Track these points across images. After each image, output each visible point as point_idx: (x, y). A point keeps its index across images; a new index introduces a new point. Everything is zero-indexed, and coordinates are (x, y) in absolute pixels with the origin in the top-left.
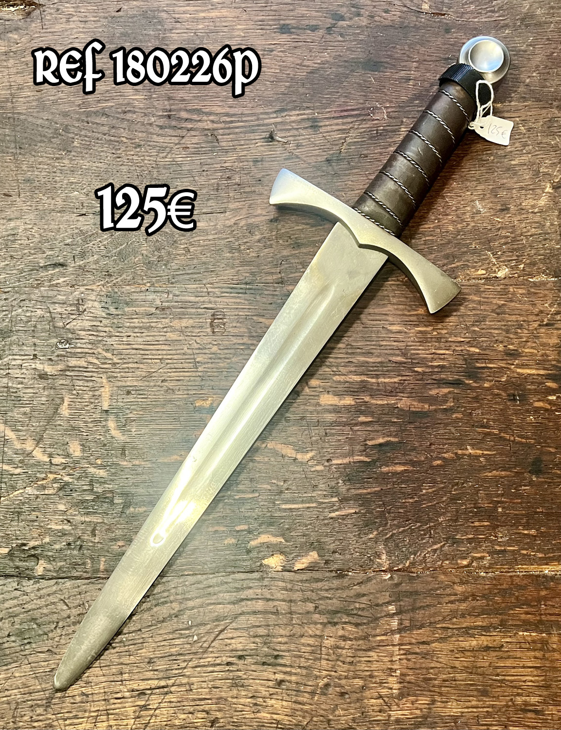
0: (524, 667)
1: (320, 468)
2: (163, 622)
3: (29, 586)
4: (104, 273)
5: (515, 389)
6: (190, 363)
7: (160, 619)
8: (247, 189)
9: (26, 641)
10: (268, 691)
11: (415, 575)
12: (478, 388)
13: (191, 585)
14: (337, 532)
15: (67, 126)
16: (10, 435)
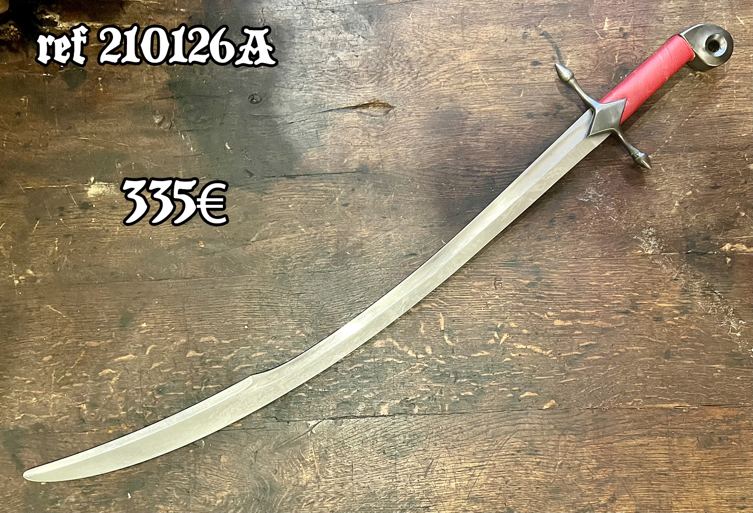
0: (659, 454)
3: (411, 418)
5: (657, 315)
9: (412, 445)
10: (533, 467)
12: (638, 314)
14: (565, 390)
16: (396, 344)
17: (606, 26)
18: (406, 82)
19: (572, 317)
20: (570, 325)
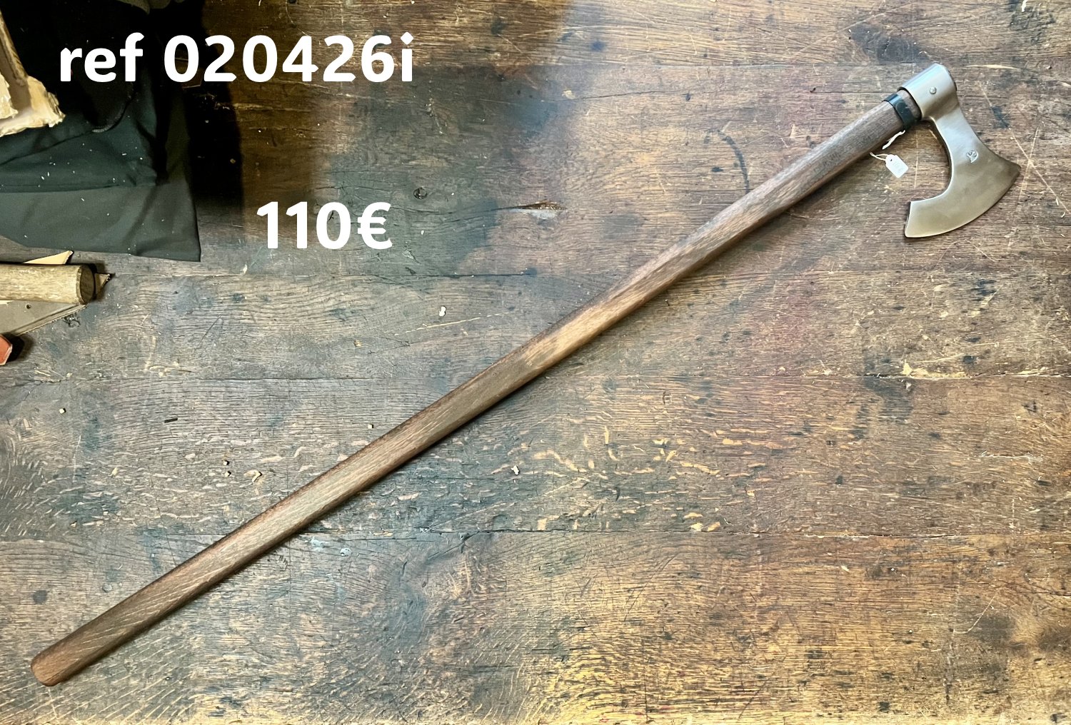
0: (826, 583)
3: (570, 535)
5: (831, 438)
10: (694, 591)
11: (771, 535)
12: (810, 437)
16: (557, 456)
17: (793, 133)
18: (579, 183)
19: (742, 437)
20: (740, 446)
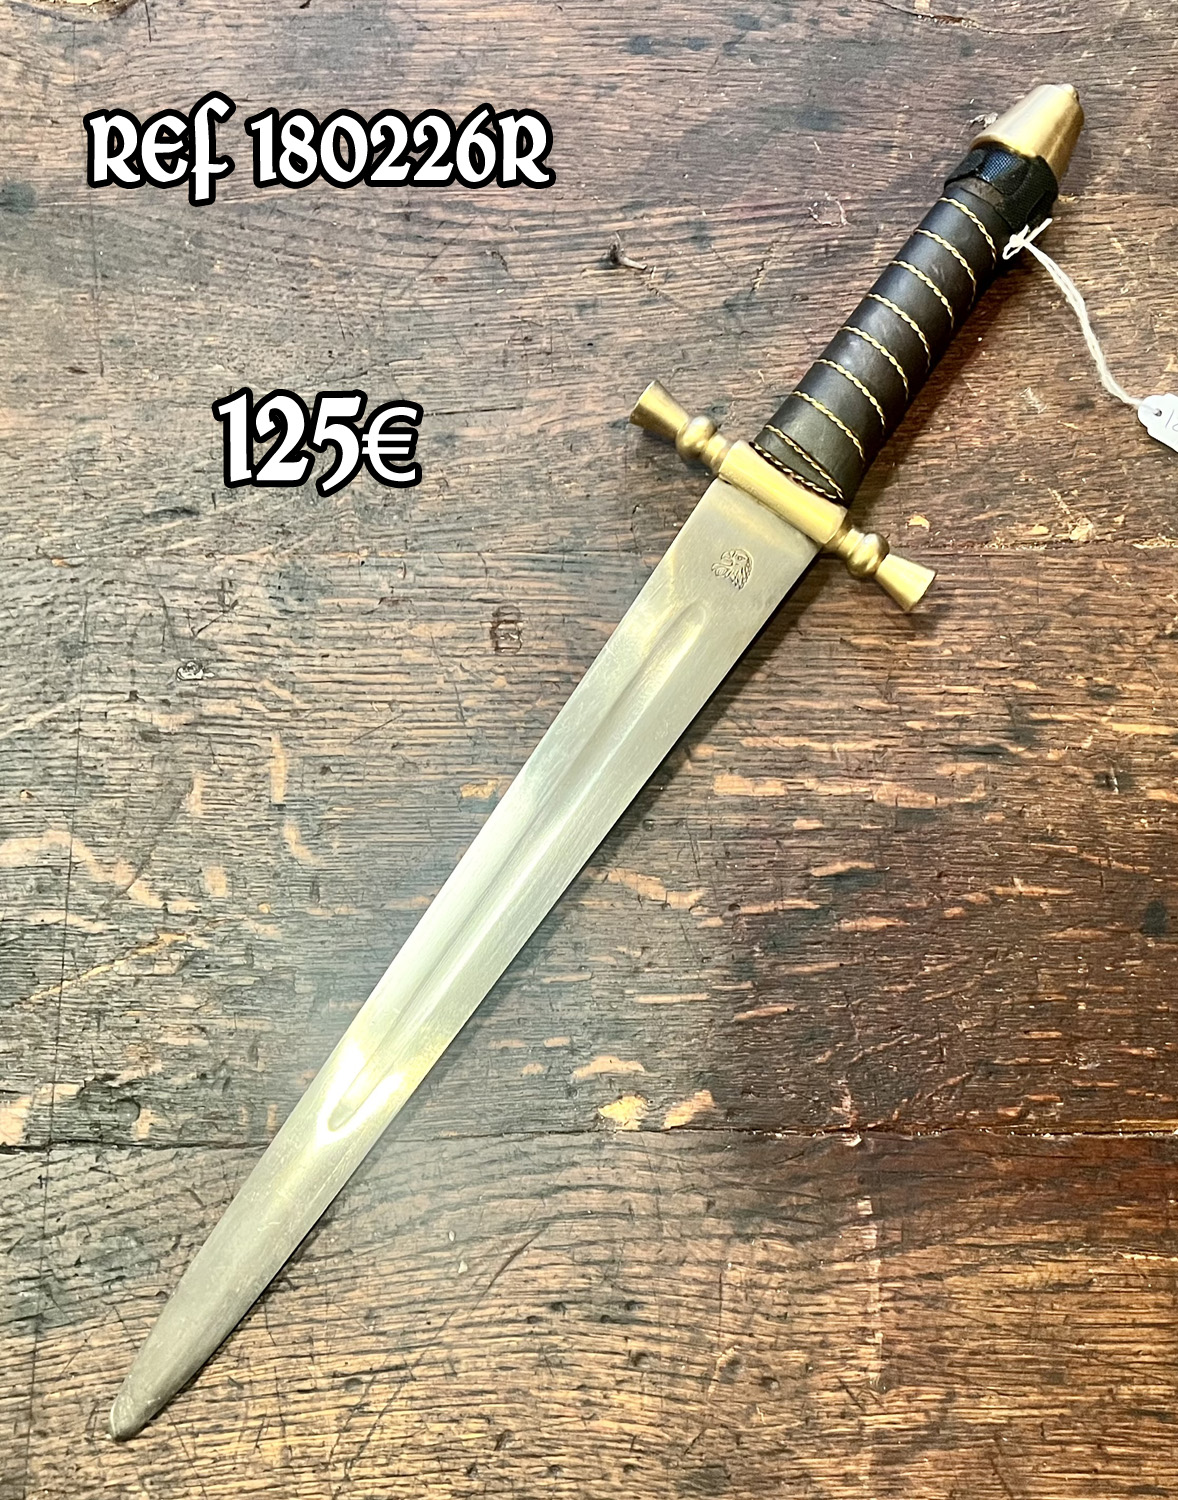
0: (1134, 1325)
1: (715, 922)
2: (396, 1233)
3: (119, 1161)
4: (276, 529)
5: (1110, 764)
6: (449, 710)
7: (390, 1229)
8: (566, 362)
9: (114, 1275)
10: (613, 1375)
11: (910, 1138)
12: (1036, 760)
13: (454, 1158)
14: (751, 1051)
15: (199, 233)
16: (82, 853)
